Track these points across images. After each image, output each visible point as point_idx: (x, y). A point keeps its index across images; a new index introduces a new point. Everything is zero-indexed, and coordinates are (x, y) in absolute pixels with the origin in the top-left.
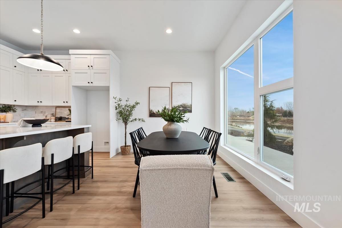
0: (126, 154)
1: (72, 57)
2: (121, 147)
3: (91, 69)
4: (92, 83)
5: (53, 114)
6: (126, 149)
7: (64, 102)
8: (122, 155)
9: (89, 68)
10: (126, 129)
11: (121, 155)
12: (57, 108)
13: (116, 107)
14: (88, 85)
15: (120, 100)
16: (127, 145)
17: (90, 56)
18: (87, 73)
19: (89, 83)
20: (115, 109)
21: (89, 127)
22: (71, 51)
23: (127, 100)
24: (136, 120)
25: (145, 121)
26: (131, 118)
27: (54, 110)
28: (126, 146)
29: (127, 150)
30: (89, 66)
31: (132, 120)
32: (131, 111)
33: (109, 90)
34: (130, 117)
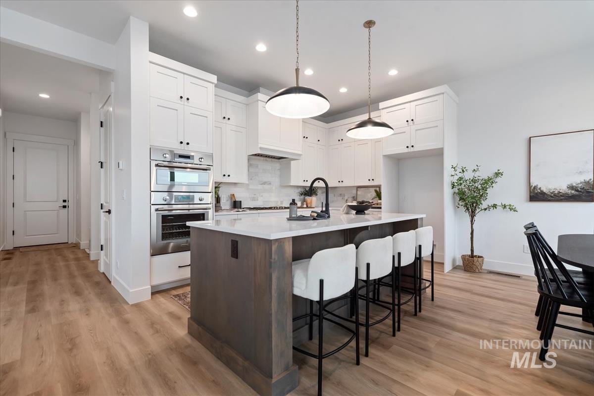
0: (474, 272)
1: (383, 112)
2: (464, 257)
3: (412, 124)
4: (412, 146)
5: (354, 197)
6: (474, 261)
7: (369, 180)
8: (465, 270)
9: (408, 124)
10: (472, 224)
11: (463, 271)
12: (358, 189)
13: (452, 184)
14: (406, 150)
15: (464, 170)
16: (475, 254)
17: (409, 104)
18: (405, 132)
19: (407, 147)
20: (451, 187)
21: (422, 218)
22: (382, 105)
23: (474, 170)
24: (496, 208)
25: (517, 209)
26: (484, 204)
27: (354, 191)
28: (472, 256)
29: (477, 264)
30: (407, 121)
31: (486, 207)
32: (485, 189)
33: (442, 154)
34: (482, 202)
